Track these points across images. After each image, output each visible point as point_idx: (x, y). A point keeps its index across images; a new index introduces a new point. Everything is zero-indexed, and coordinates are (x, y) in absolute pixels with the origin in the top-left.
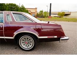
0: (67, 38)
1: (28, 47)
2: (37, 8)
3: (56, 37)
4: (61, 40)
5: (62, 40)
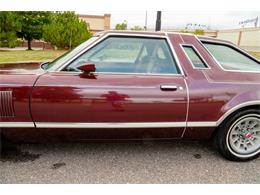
1: (246, 149)
2: (109, 16)
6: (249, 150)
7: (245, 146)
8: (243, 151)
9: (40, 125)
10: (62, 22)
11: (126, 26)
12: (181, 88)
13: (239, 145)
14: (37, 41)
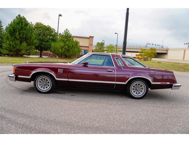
0: (179, 85)
1: (138, 94)
3: (168, 83)
4: (173, 86)
5: (175, 86)
6: (139, 95)
7: (138, 93)
8: (137, 95)
9: (70, 80)
10: (63, 41)
11: (104, 44)
12: (113, 71)
13: (135, 92)
14: (45, 52)
